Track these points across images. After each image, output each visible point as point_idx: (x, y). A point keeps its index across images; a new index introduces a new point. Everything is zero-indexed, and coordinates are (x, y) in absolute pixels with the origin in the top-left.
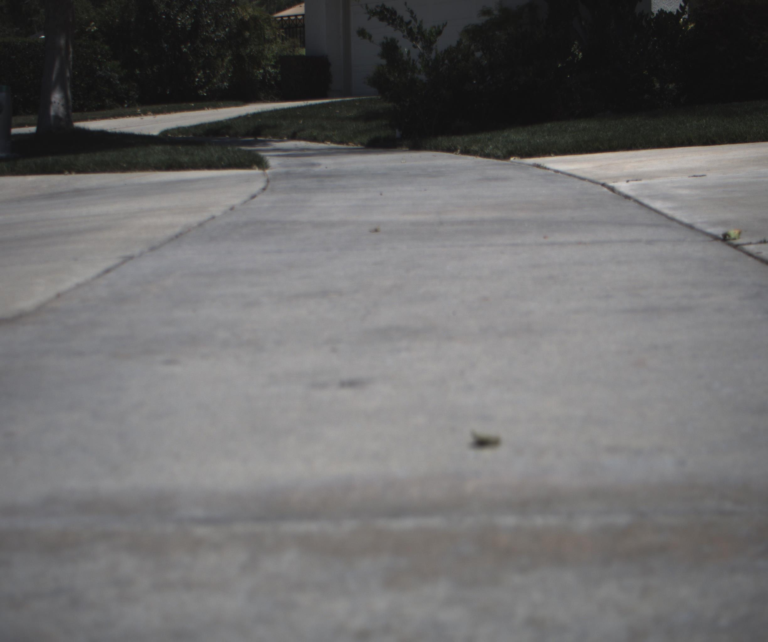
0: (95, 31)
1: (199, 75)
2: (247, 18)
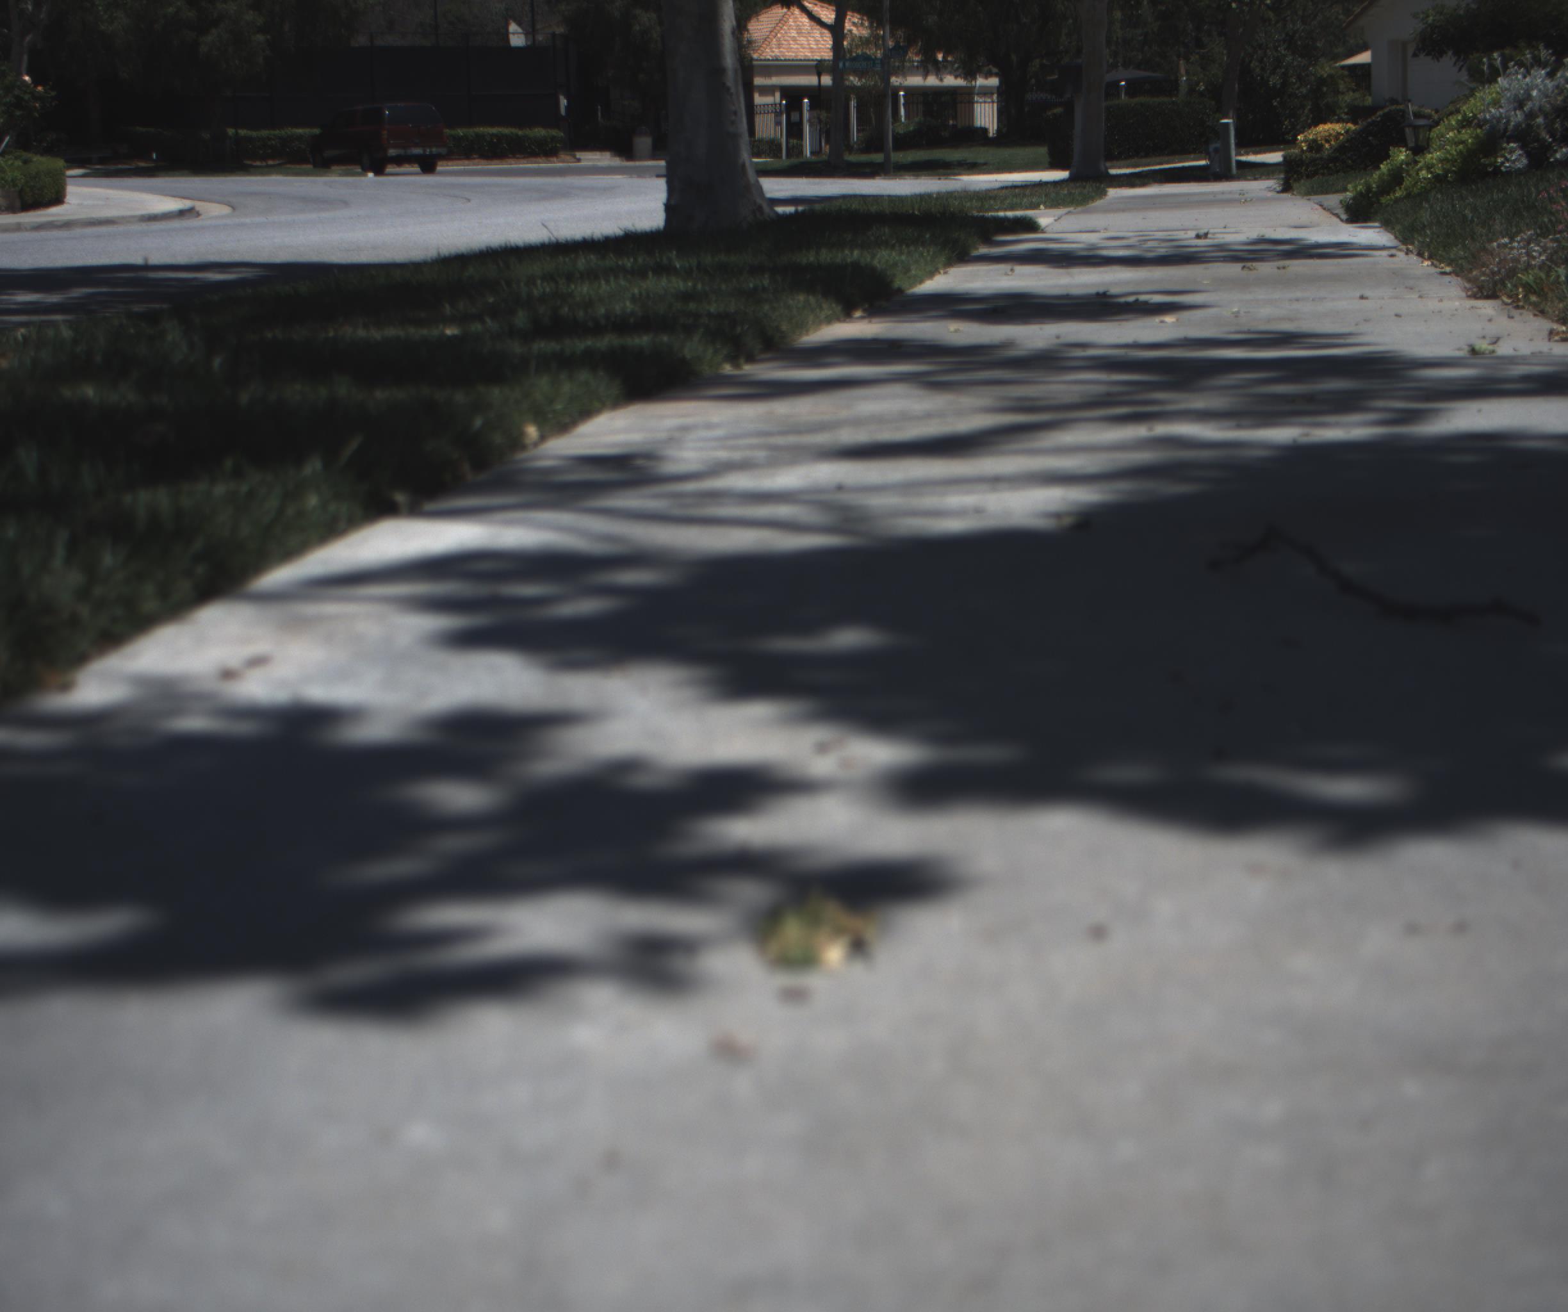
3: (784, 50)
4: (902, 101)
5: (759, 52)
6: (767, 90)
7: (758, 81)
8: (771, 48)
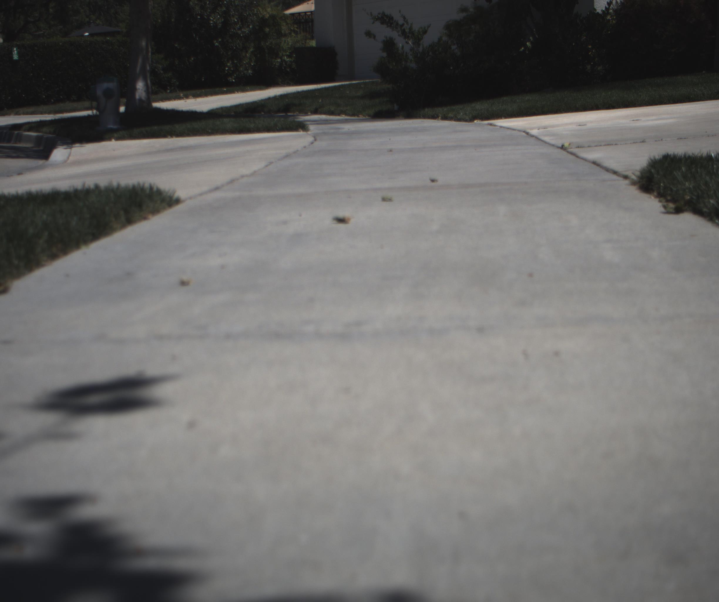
1: (229, 64)
2: (267, 16)
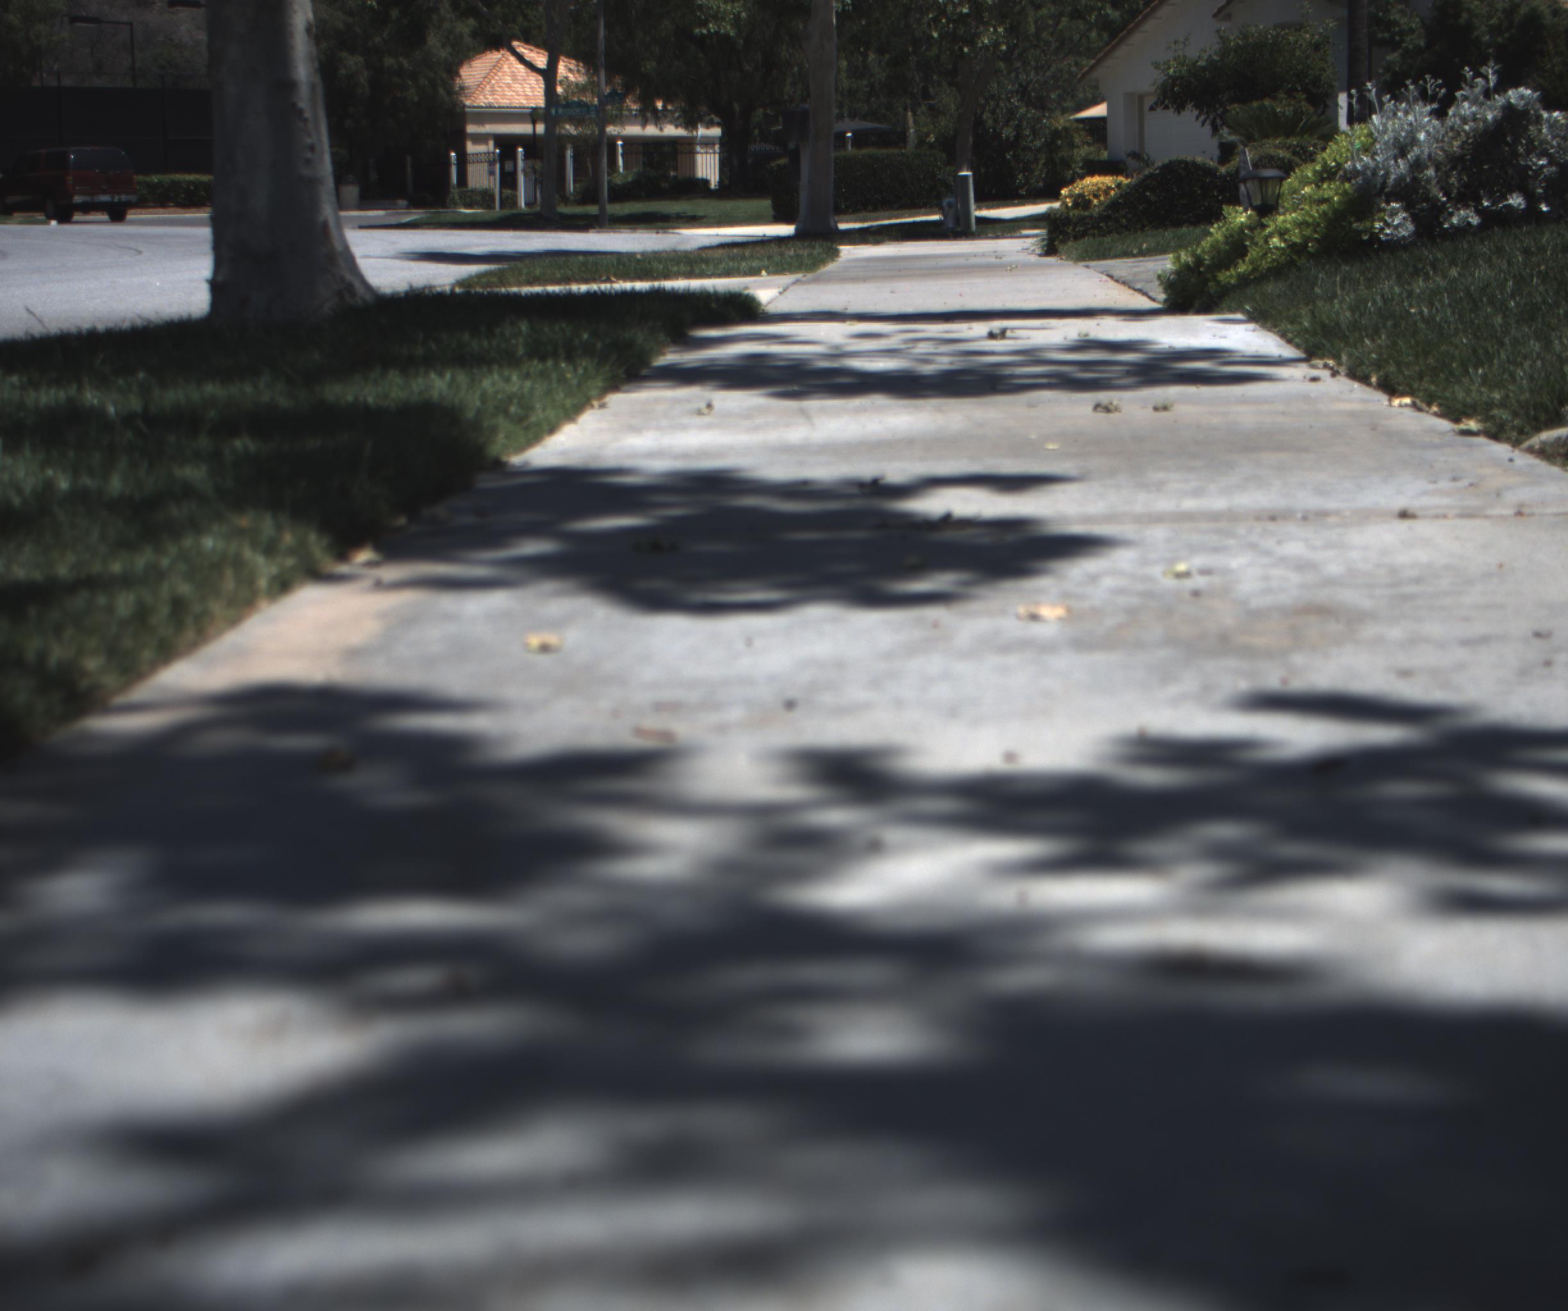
0: (934, 142)
1: (1019, 177)
3: (498, 97)
4: (620, 150)
5: (473, 98)
6: (480, 139)
7: (471, 129)
8: (485, 96)
